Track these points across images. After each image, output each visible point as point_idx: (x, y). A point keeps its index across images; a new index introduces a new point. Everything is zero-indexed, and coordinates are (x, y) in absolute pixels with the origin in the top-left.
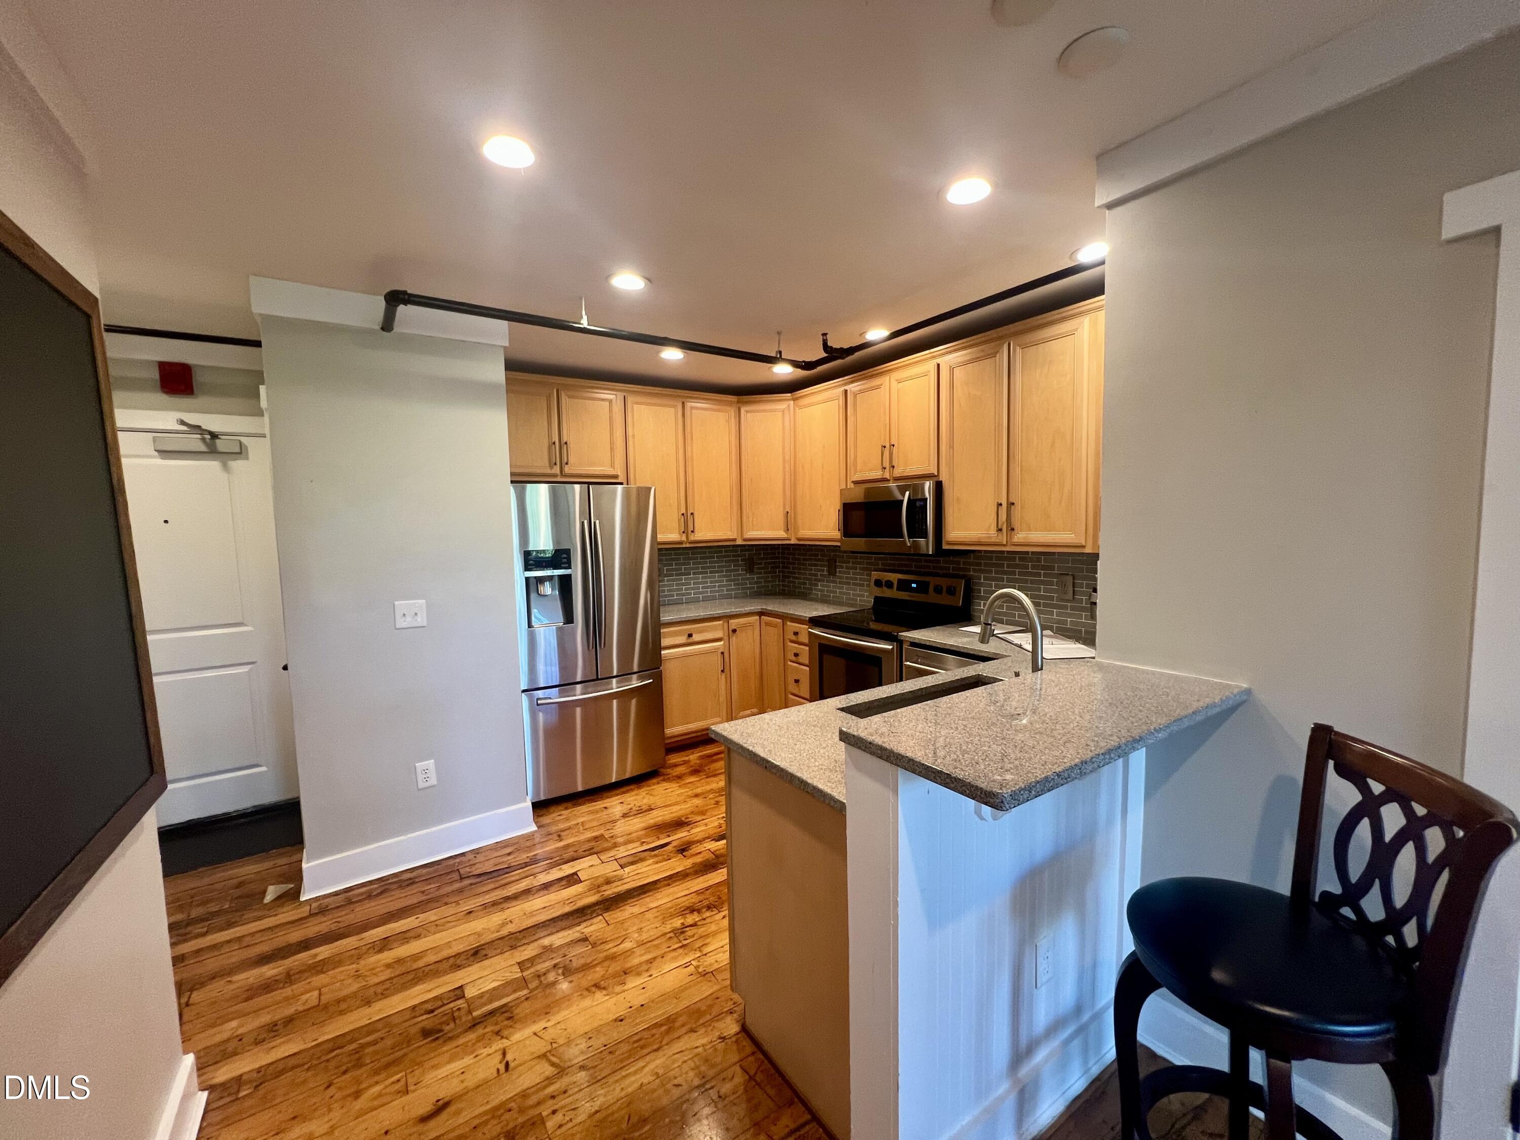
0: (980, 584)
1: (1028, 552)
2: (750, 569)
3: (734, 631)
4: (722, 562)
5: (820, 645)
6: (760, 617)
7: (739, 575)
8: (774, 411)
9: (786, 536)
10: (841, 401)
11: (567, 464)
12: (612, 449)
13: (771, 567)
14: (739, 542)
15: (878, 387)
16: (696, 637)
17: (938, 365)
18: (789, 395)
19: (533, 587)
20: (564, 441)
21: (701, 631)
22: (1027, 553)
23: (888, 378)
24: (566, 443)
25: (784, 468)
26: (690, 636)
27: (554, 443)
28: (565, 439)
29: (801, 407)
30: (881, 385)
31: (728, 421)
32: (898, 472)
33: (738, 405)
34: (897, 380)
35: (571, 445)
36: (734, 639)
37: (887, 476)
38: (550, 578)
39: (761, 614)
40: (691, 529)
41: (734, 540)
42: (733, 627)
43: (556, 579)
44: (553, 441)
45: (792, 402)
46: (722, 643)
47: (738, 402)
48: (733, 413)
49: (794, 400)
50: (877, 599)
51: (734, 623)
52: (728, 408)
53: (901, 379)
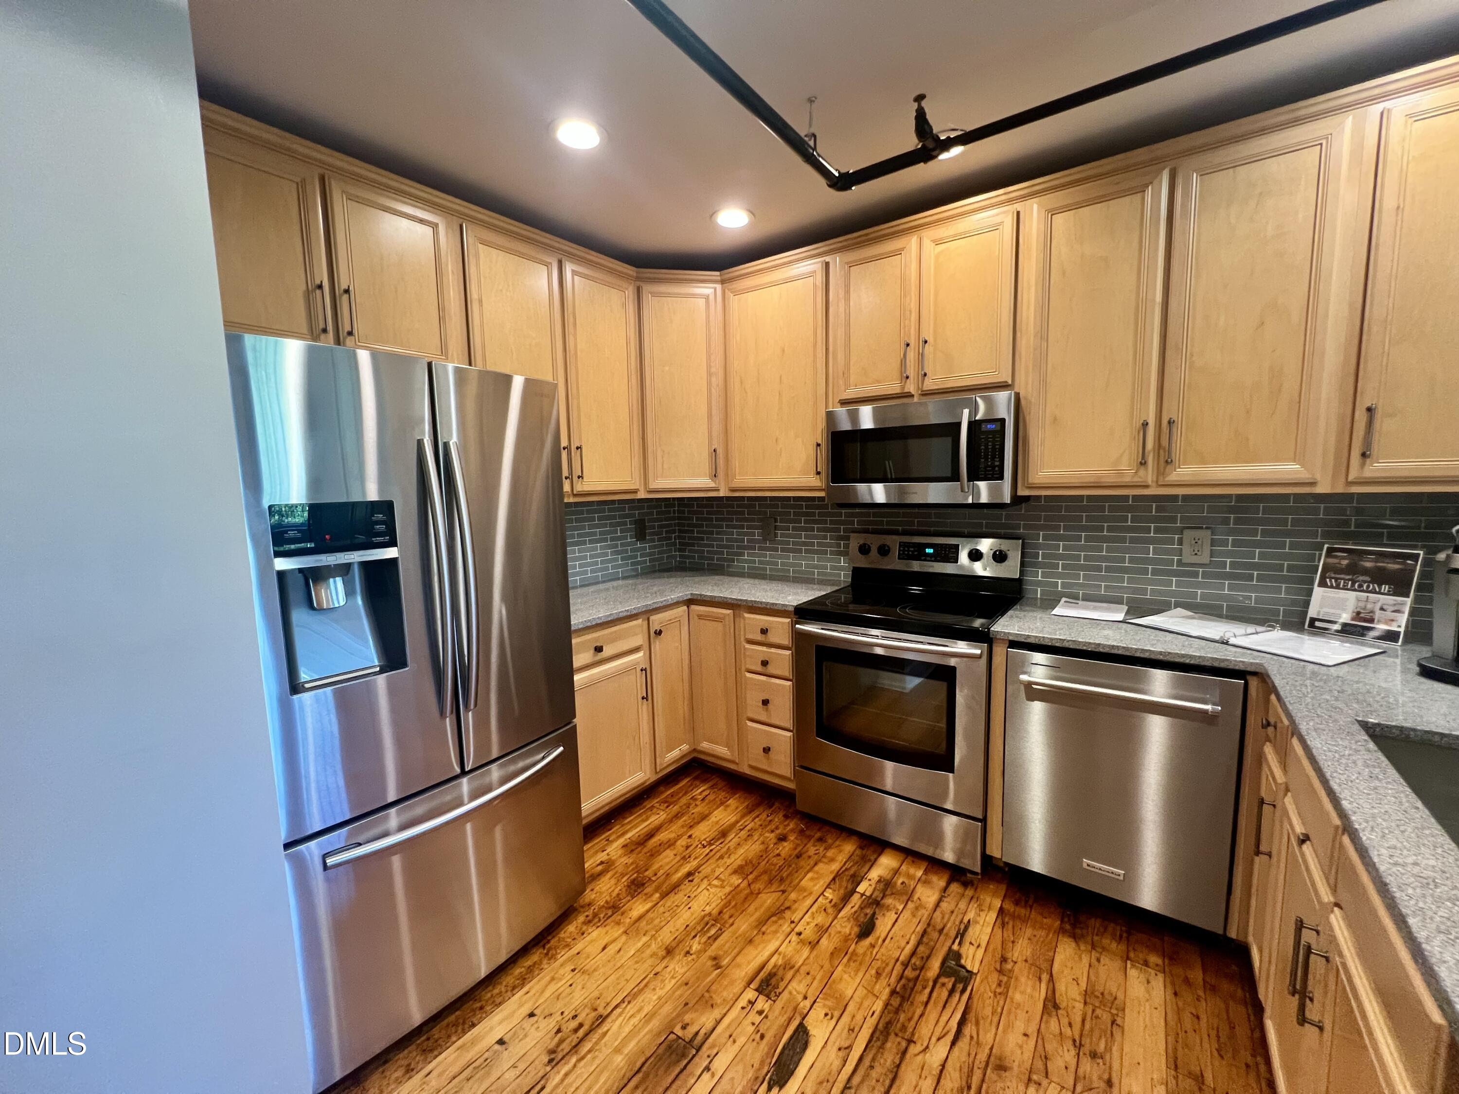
0: (1038, 547)
1: (1128, 496)
2: (641, 535)
3: (659, 633)
4: (605, 526)
5: (818, 647)
6: (688, 607)
7: (629, 544)
8: (694, 296)
9: (712, 485)
10: (820, 278)
11: (350, 333)
12: (441, 319)
13: (667, 532)
14: (642, 495)
15: (898, 253)
16: (607, 652)
17: (1018, 213)
18: (718, 273)
19: (295, 594)
20: (344, 286)
21: (613, 640)
22: (1126, 498)
23: (914, 240)
24: (347, 291)
25: (709, 384)
26: (599, 649)
27: (320, 287)
28: (343, 282)
29: (736, 293)
30: (903, 249)
31: (624, 305)
32: (929, 384)
33: (638, 283)
34: (934, 241)
35: (360, 295)
36: (658, 645)
37: (911, 387)
38: (344, 570)
39: (690, 602)
40: (577, 472)
41: (635, 492)
42: (655, 626)
43: (356, 570)
44: (318, 282)
45: (719, 287)
46: (640, 654)
47: (638, 279)
48: (631, 293)
49: (723, 282)
50: (857, 572)
51: (657, 620)
52: (624, 284)
53: (941, 239)
